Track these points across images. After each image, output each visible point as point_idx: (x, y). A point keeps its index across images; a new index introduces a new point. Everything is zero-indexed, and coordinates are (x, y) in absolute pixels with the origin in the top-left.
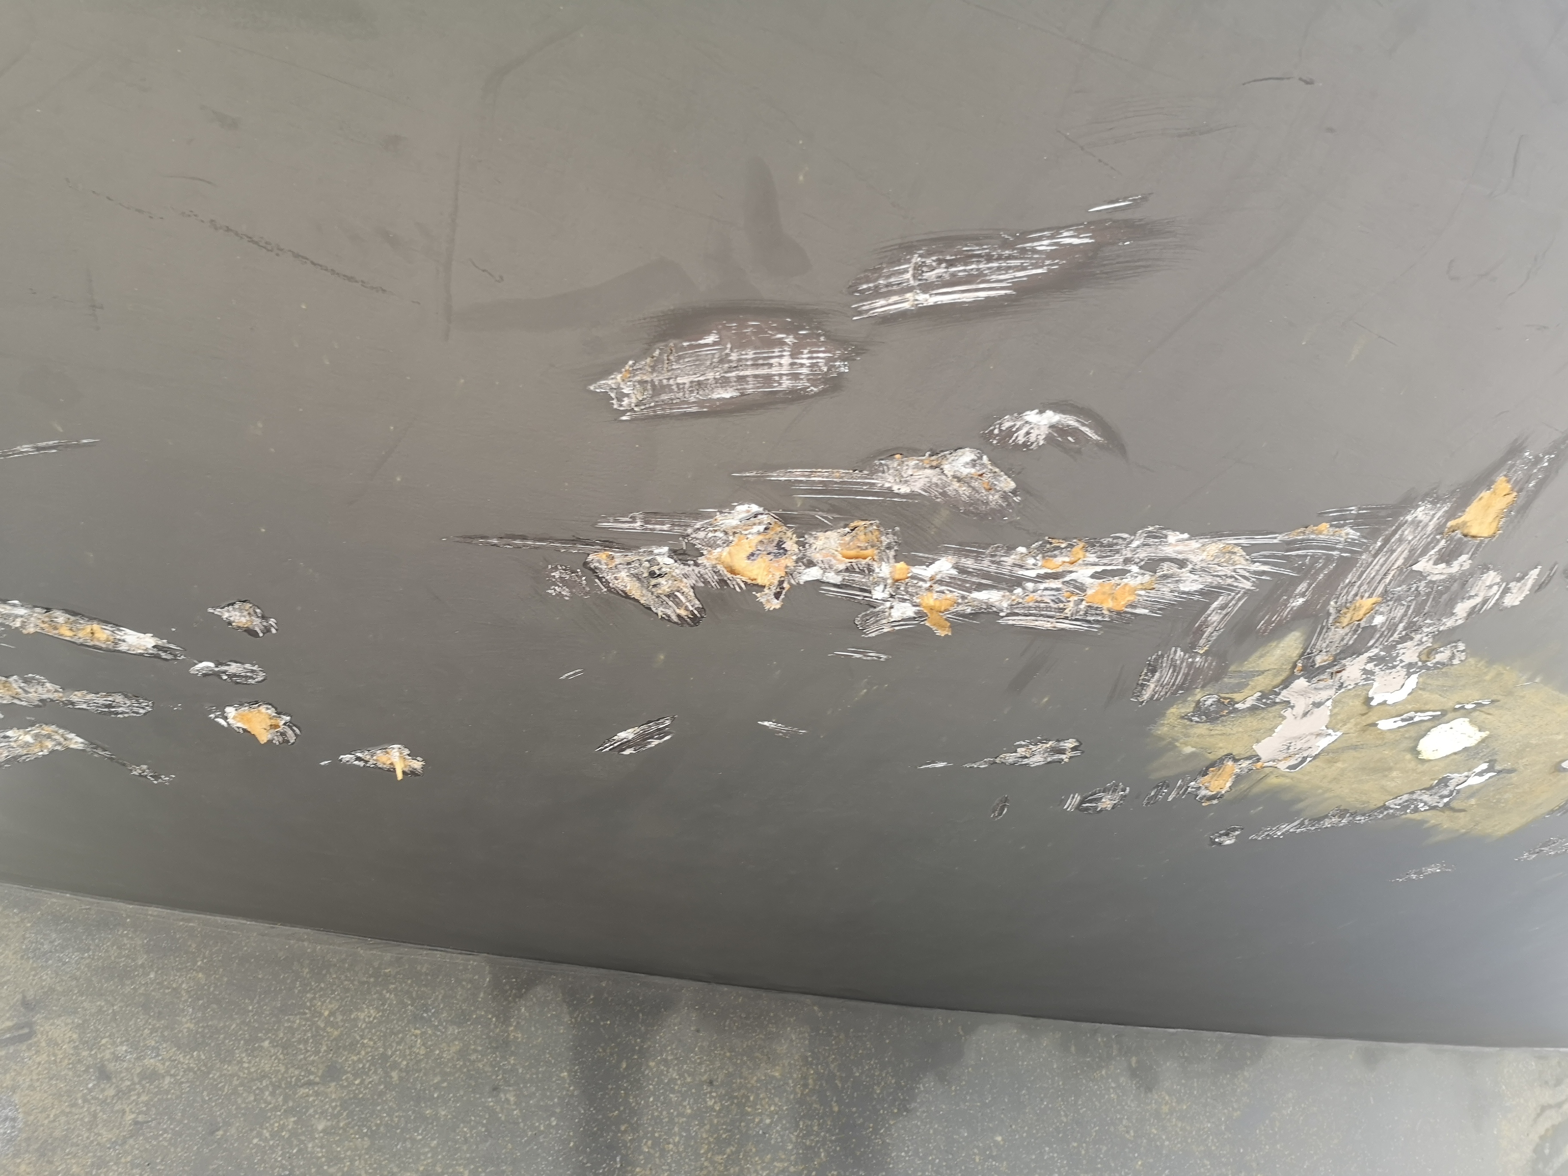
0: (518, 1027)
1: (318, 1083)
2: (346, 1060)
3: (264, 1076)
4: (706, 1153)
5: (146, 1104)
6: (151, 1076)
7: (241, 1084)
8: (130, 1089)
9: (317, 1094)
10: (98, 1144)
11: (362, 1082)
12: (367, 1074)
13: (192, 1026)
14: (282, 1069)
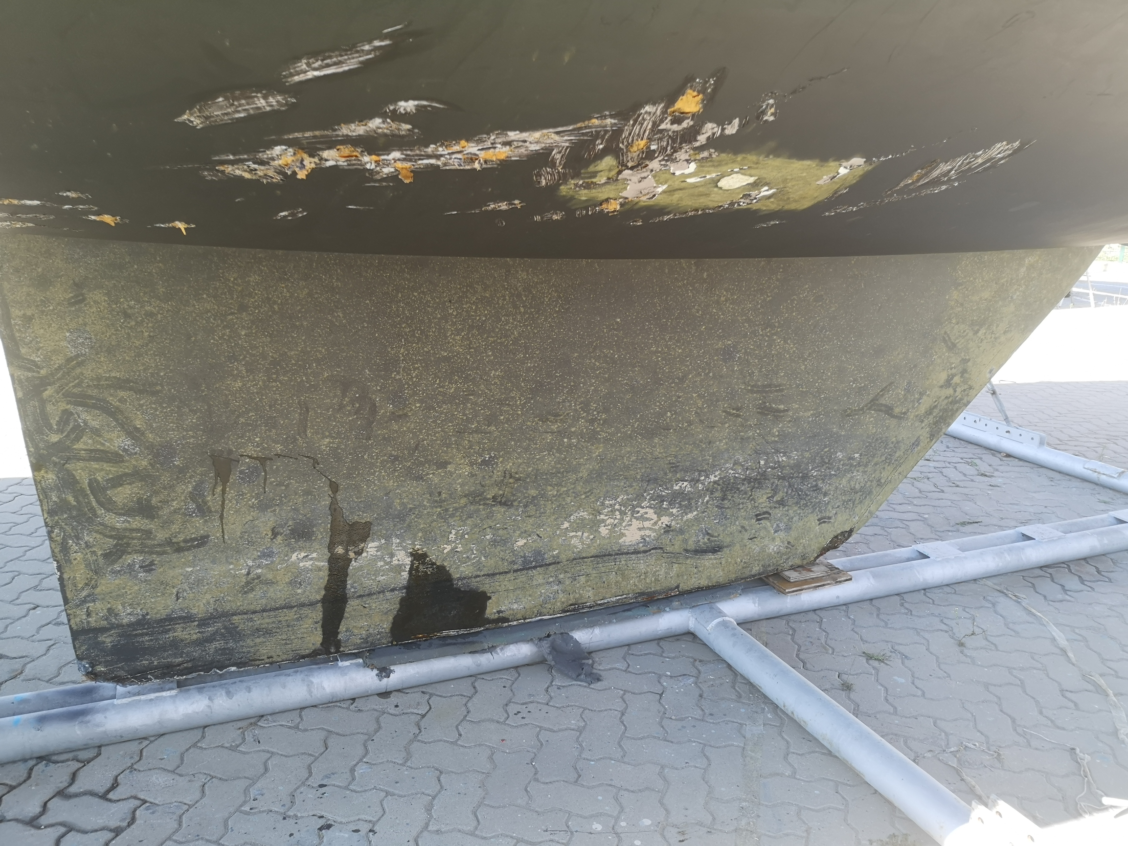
0: (338, 280)
1: (236, 313)
2: (249, 301)
3: (209, 311)
4: (451, 335)
5: (153, 327)
6: (151, 315)
7: (198, 316)
8: (142, 321)
9: (237, 318)
10: (135, 347)
11: (259, 311)
12: (261, 308)
13: (164, 290)
14: (216, 307)
